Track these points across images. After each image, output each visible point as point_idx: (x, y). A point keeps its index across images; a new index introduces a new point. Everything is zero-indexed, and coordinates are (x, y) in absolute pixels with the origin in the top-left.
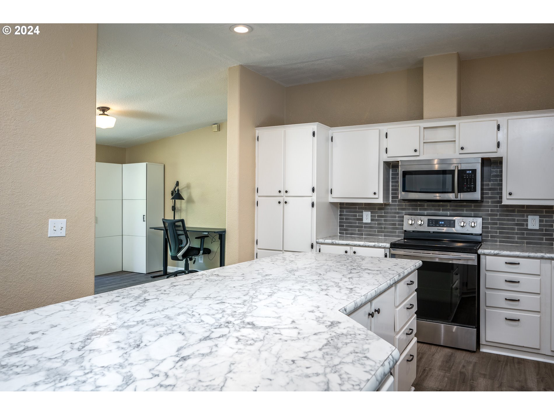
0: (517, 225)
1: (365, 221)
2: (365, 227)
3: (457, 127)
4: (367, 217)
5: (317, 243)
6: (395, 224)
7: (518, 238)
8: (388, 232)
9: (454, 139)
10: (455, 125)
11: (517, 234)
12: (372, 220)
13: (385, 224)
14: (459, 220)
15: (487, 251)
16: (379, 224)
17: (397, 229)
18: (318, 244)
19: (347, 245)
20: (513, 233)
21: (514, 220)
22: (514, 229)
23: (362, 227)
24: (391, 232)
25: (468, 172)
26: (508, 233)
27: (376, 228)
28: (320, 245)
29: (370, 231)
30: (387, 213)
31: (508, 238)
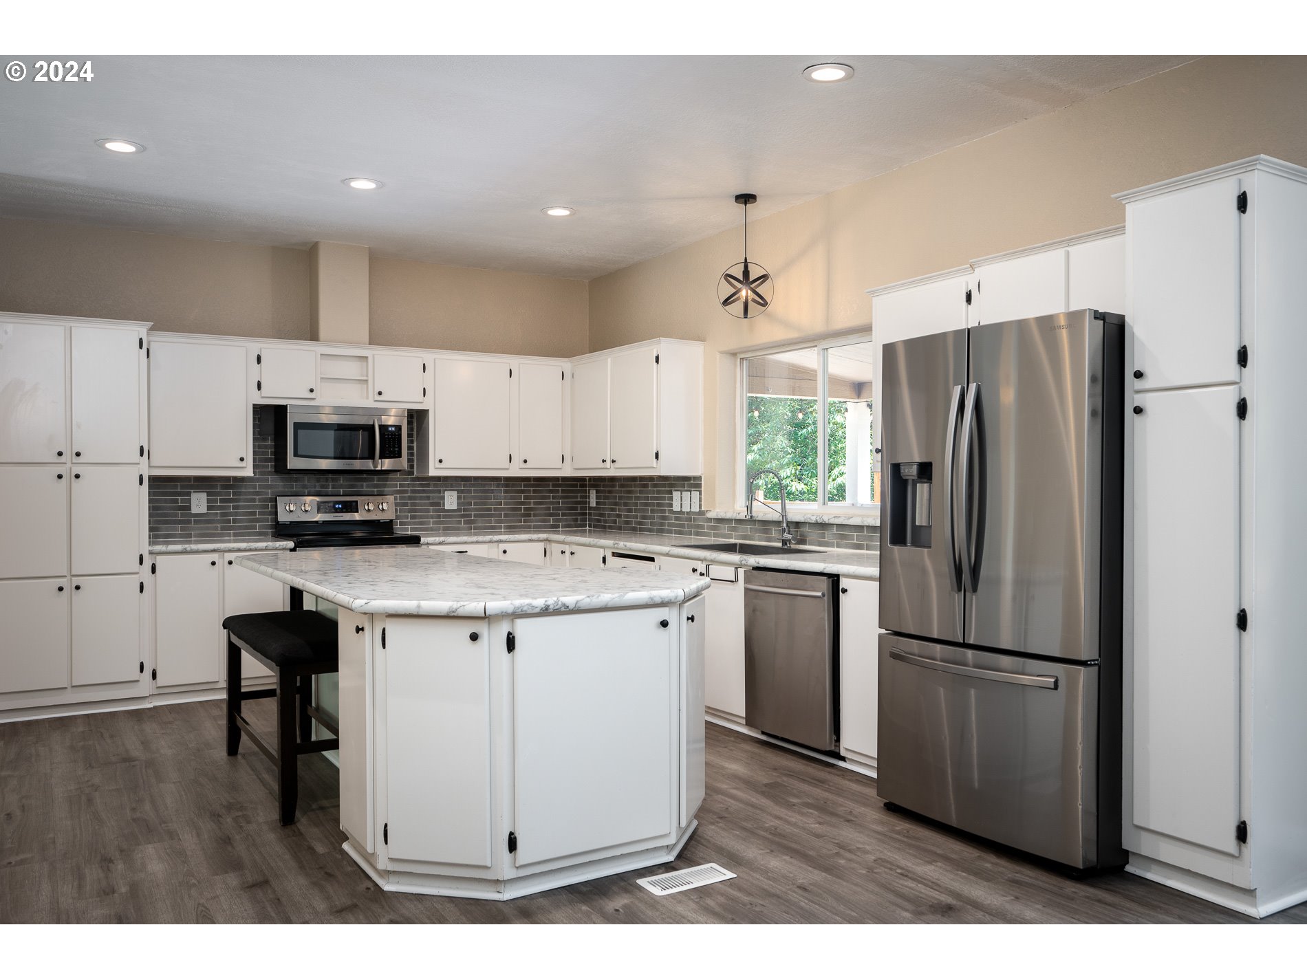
0: (432, 504)
1: (195, 510)
2: (196, 522)
3: (370, 360)
4: (199, 503)
5: (151, 553)
6: (254, 514)
7: (435, 523)
8: (240, 527)
9: (365, 378)
10: (367, 357)
11: (432, 517)
12: (209, 508)
13: (236, 514)
14: (363, 500)
15: (430, 540)
16: (223, 515)
17: (258, 521)
18: (151, 555)
19: (214, 551)
20: (427, 517)
21: (428, 498)
22: (428, 511)
23: (189, 522)
24: (246, 528)
25: (390, 429)
26: (421, 517)
27: (218, 521)
28: (154, 555)
29: (208, 528)
30: (240, 494)
31: (421, 523)
